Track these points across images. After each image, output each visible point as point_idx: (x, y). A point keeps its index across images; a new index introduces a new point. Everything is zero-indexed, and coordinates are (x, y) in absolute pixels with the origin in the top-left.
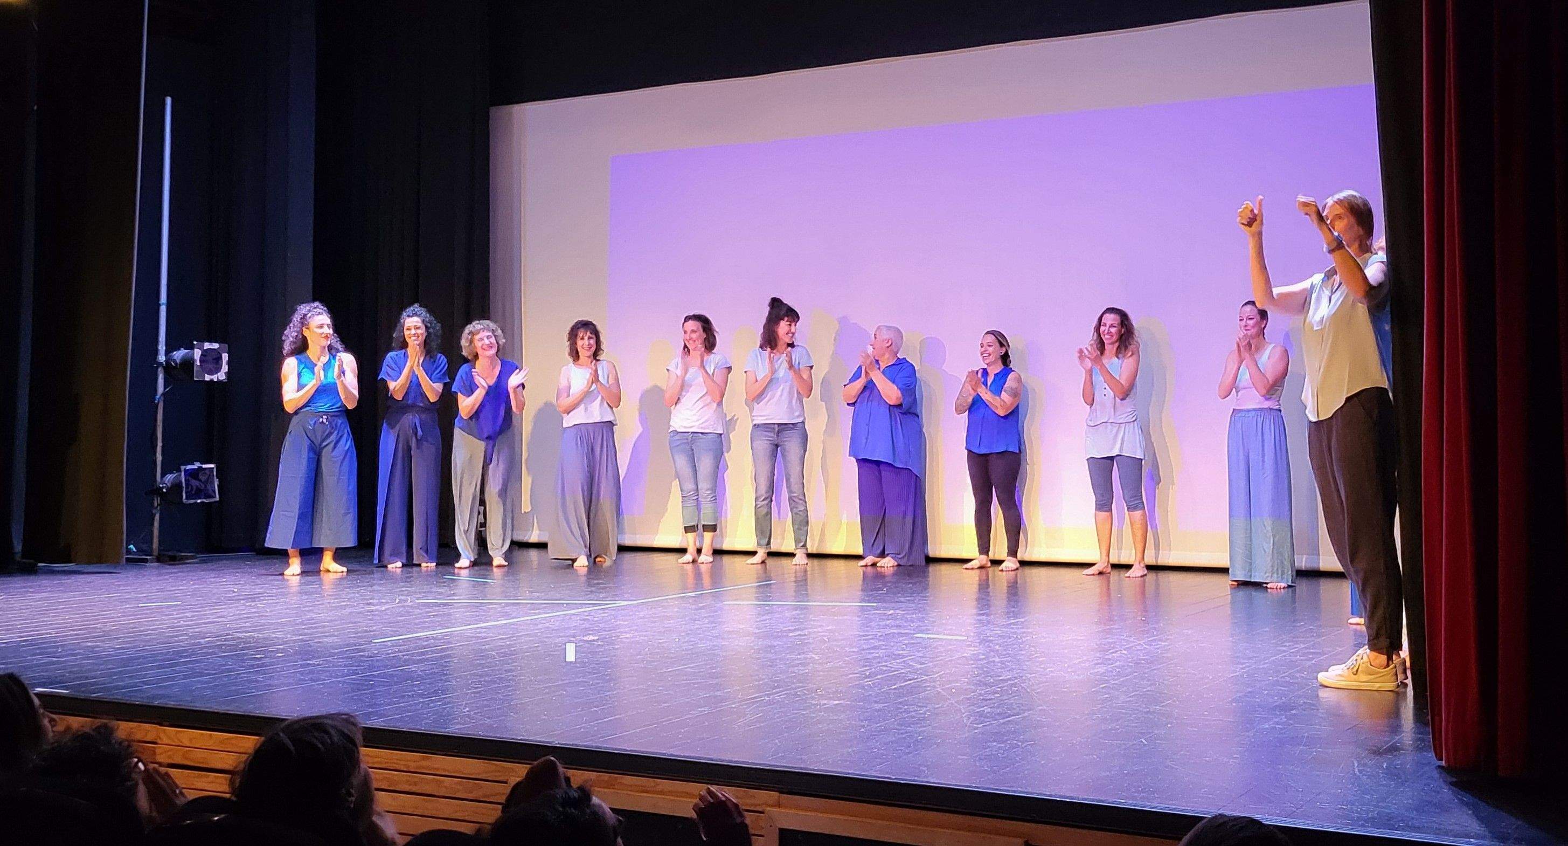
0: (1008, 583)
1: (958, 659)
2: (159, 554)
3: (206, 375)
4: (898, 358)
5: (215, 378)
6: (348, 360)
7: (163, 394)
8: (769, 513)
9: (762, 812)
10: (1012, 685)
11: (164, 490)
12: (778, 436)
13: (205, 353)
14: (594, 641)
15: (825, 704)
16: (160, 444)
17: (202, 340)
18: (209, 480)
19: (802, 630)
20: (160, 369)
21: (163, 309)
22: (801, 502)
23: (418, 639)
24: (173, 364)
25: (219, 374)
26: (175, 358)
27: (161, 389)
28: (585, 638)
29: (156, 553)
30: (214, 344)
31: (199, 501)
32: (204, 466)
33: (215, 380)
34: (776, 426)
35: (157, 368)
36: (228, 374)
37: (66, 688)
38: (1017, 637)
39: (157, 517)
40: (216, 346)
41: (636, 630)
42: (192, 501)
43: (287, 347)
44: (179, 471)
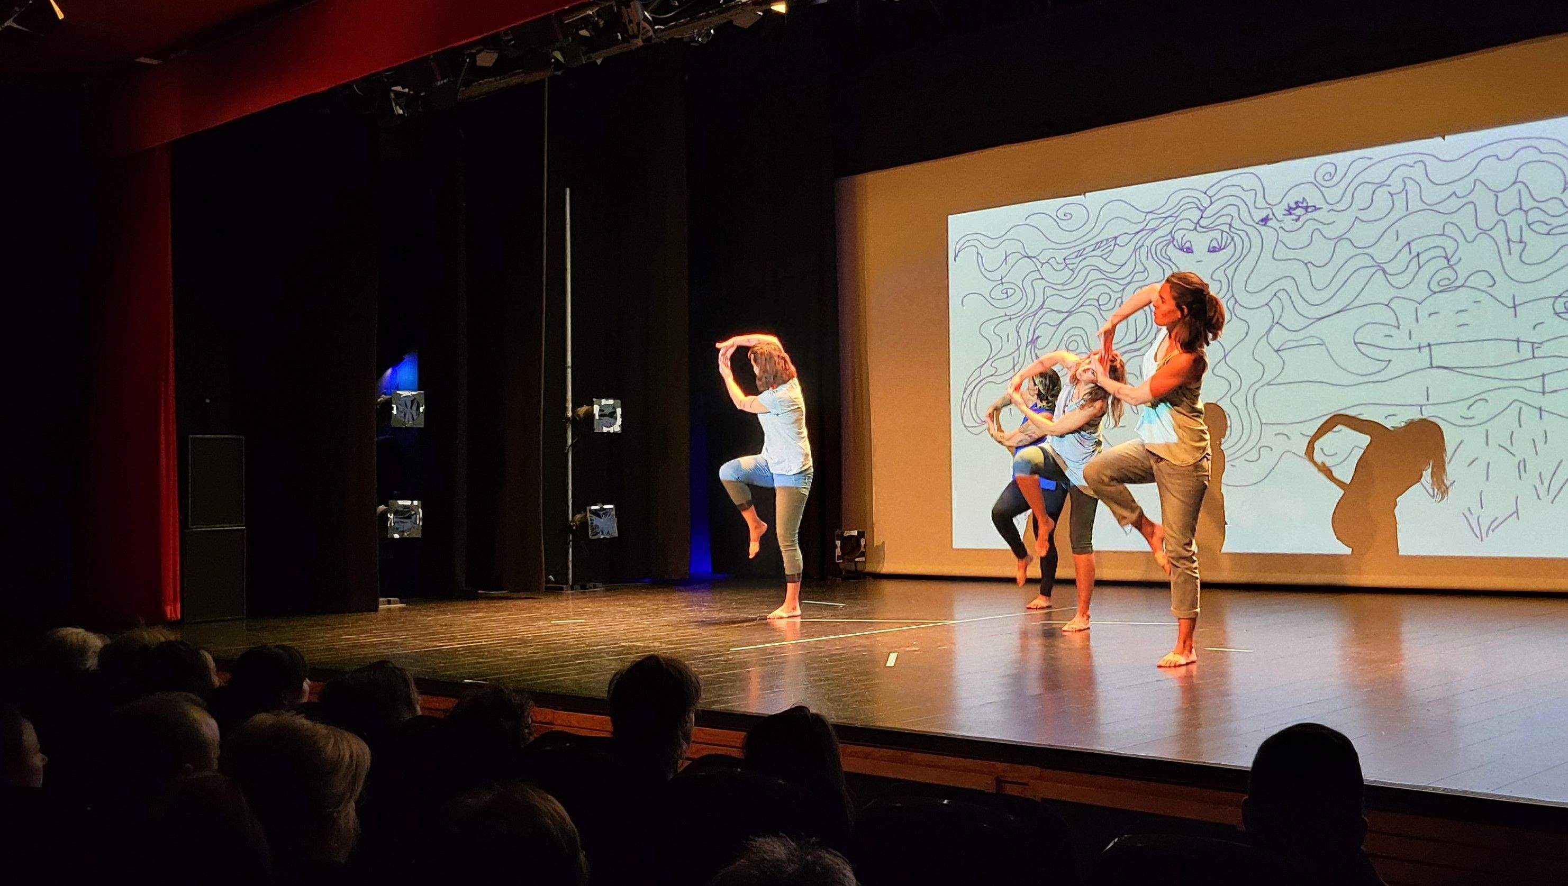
2: (573, 584)
3: (604, 428)
5: (611, 430)
7: (571, 445)
11: (574, 528)
13: (603, 409)
14: (914, 651)
16: (570, 488)
17: (600, 398)
18: (611, 518)
20: (568, 424)
21: (569, 372)
23: (767, 648)
24: (578, 419)
25: (614, 426)
26: (579, 413)
27: (570, 441)
28: (908, 649)
29: (571, 582)
30: (610, 400)
31: (603, 537)
35: (566, 422)
36: (622, 426)
39: (570, 551)
42: (597, 537)
44: (585, 511)
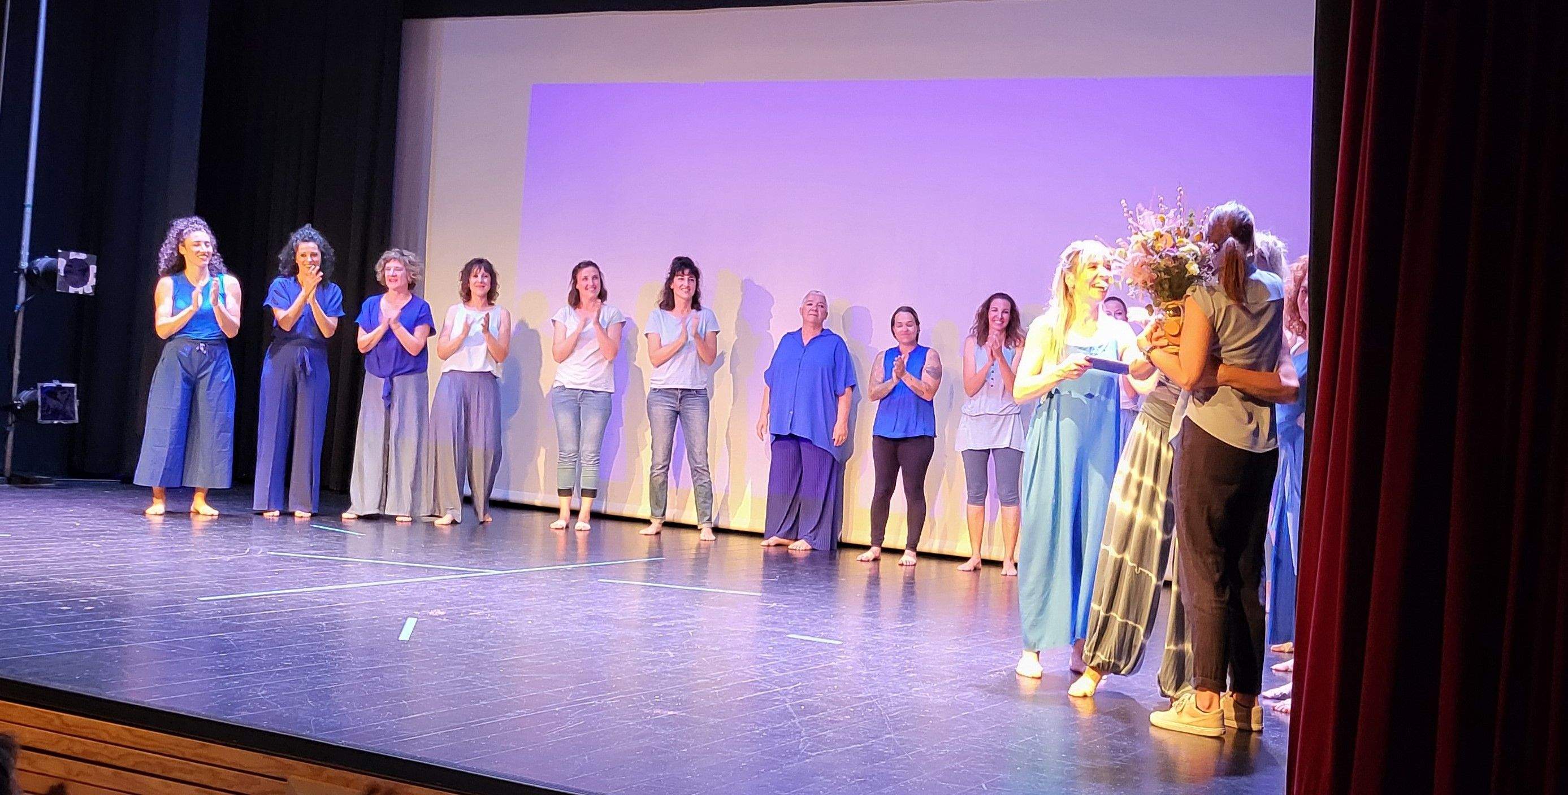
0: (905, 577)
1: (824, 668)
2: (11, 476)
3: (70, 287)
4: (823, 330)
5: (80, 291)
6: (231, 283)
7: (23, 304)
8: (665, 482)
10: (870, 706)
11: (19, 408)
12: (680, 402)
13: (71, 264)
14: (439, 616)
15: (657, 714)
16: (18, 357)
17: (68, 249)
18: (69, 401)
19: (668, 619)
20: (21, 276)
21: (28, 211)
22: (705, 473)
23: (248, 599)
24: (35, 272)
25: (85, 287)
26: (37, 265)
27: (21, 298)
28: (431, 613)
29: (7, 474)
30: (81, 254)
31: (56, 422)
32: (64, 385)
33: (81, 293)
34: (680, 391)
35: (19, 274)
36: (95, 288)
38: (896, 646)
39: (11, 435)
40: (83, 256)
41: (490, 607)
42: (49, 422)
43: (162, 265)
44: (36, 388)
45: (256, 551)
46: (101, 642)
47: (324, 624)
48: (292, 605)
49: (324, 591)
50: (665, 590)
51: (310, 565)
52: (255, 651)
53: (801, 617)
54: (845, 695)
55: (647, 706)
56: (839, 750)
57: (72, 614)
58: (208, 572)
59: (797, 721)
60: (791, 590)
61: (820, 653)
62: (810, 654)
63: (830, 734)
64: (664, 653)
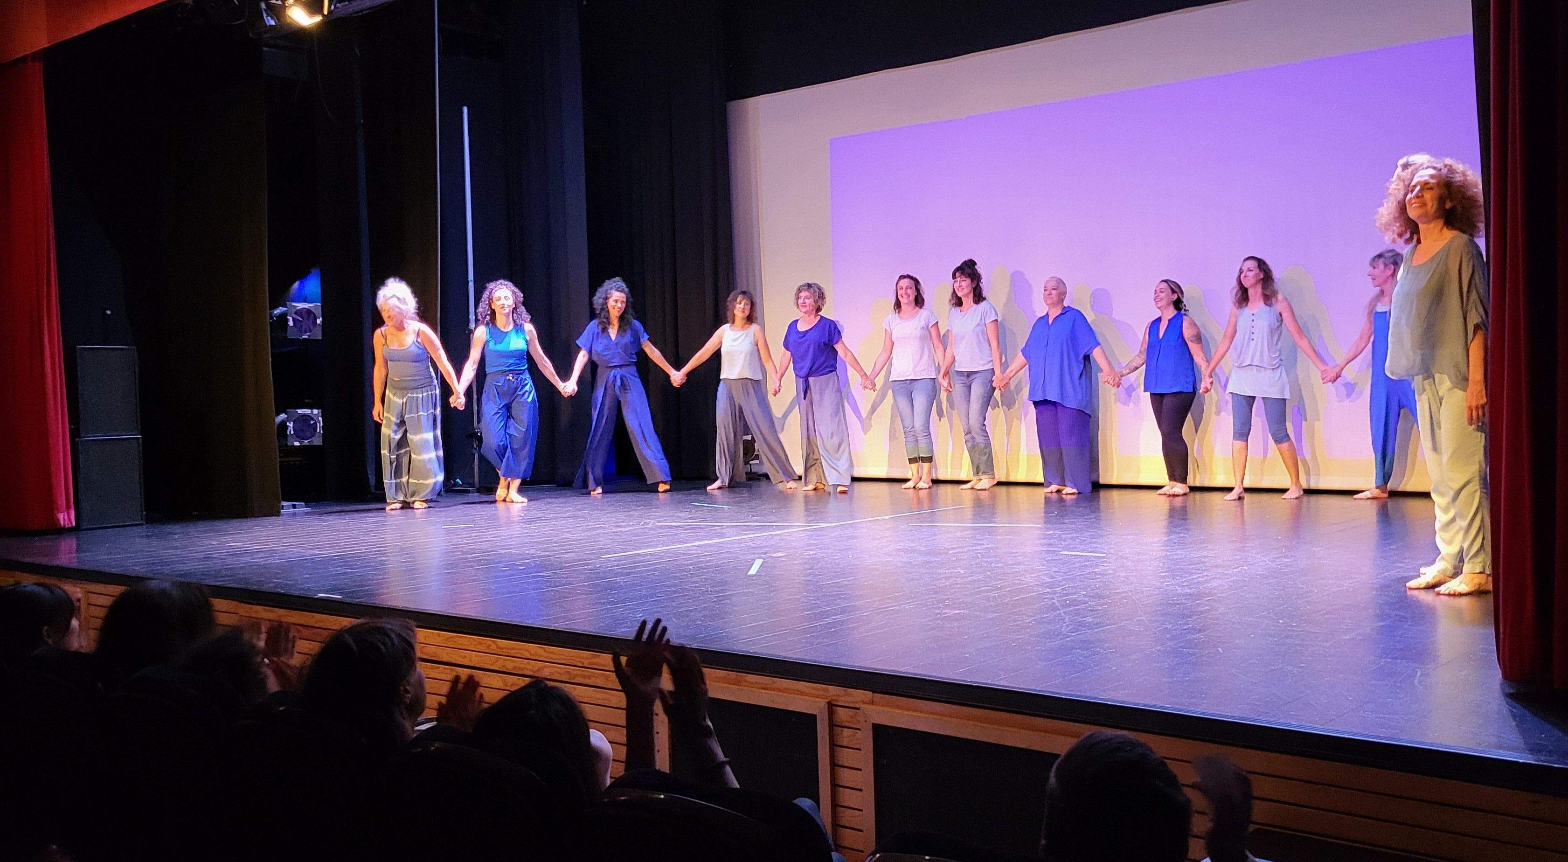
1: (1088, 574)
2: (480, 487)
9: (858, 709)
10: (1123, 598)
14: (780, 557)
15: (946, 613)
19: (962, 547)
23: (638, 555)
28: (774, 555)
29: (477, 486)
37: (340, 594)
41: (820, 549)
45: (648, 524)
46: (528, 589)
47: (691, 567)
48: (670, 557)
49: (695, 546)
50: (960, 528)
51: (687, 529)
52: (638, 588)
53: (1073, 539)
54: (1104, 592)
55: (938, 608)
56: (1096, 630)
57: (509, 572)
58: (611, 539)
59: (1062, 611)
60: (1067, 521)
61: (1087, 563)
62: (1078, 565)
63: (1089, 619)
64: (956, 571)
